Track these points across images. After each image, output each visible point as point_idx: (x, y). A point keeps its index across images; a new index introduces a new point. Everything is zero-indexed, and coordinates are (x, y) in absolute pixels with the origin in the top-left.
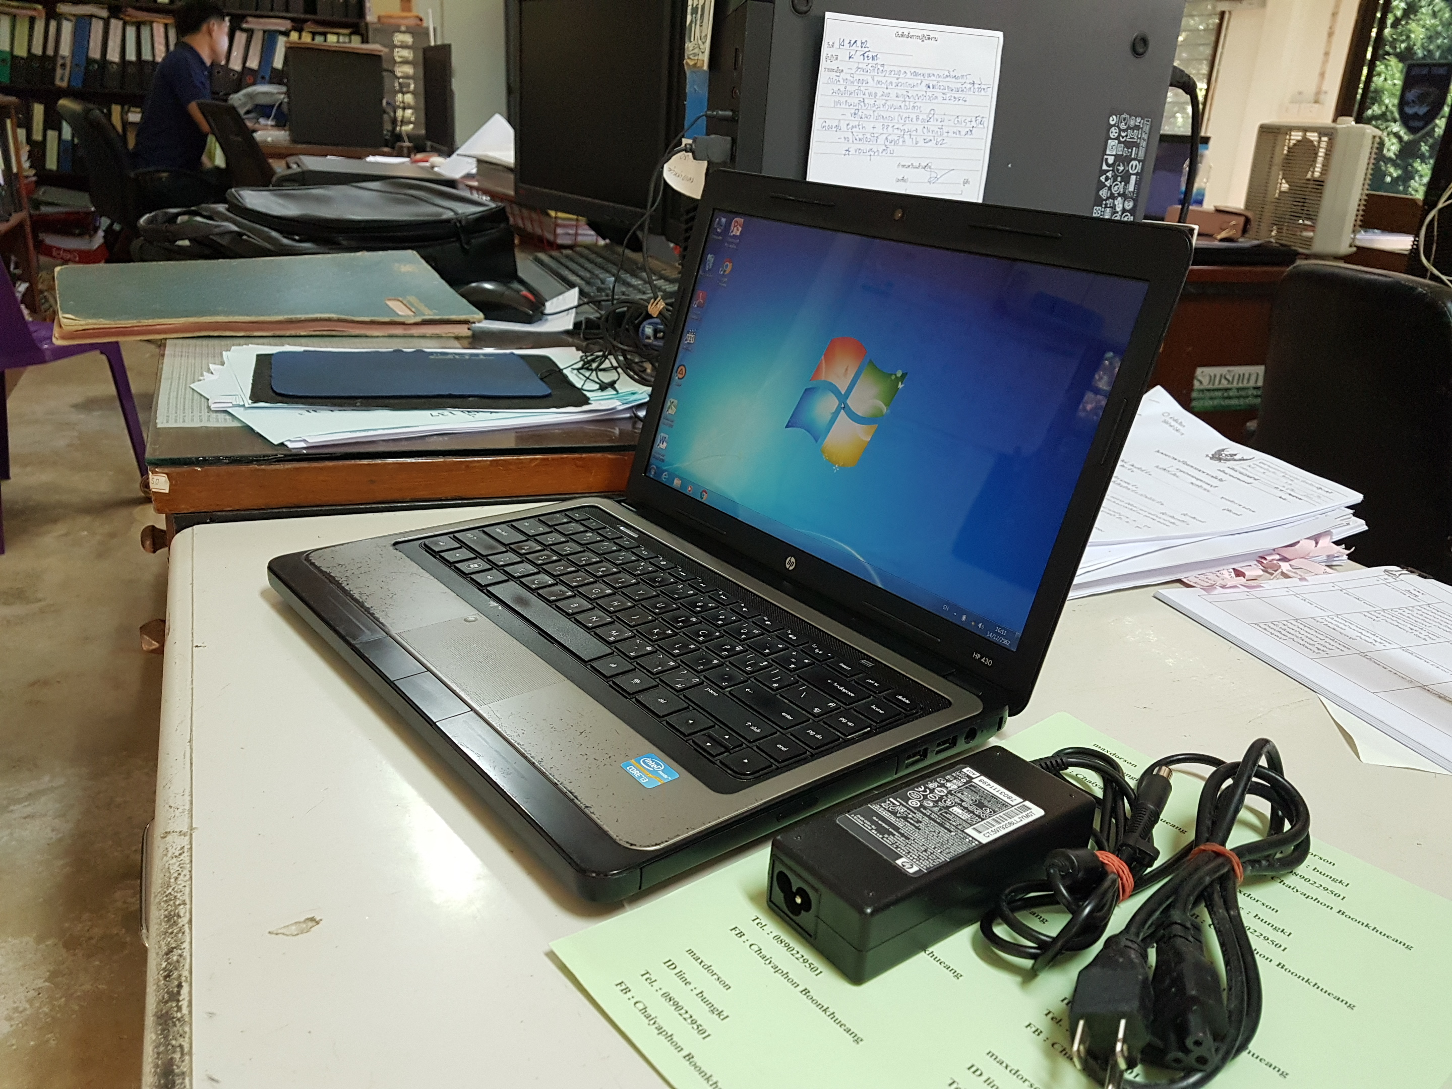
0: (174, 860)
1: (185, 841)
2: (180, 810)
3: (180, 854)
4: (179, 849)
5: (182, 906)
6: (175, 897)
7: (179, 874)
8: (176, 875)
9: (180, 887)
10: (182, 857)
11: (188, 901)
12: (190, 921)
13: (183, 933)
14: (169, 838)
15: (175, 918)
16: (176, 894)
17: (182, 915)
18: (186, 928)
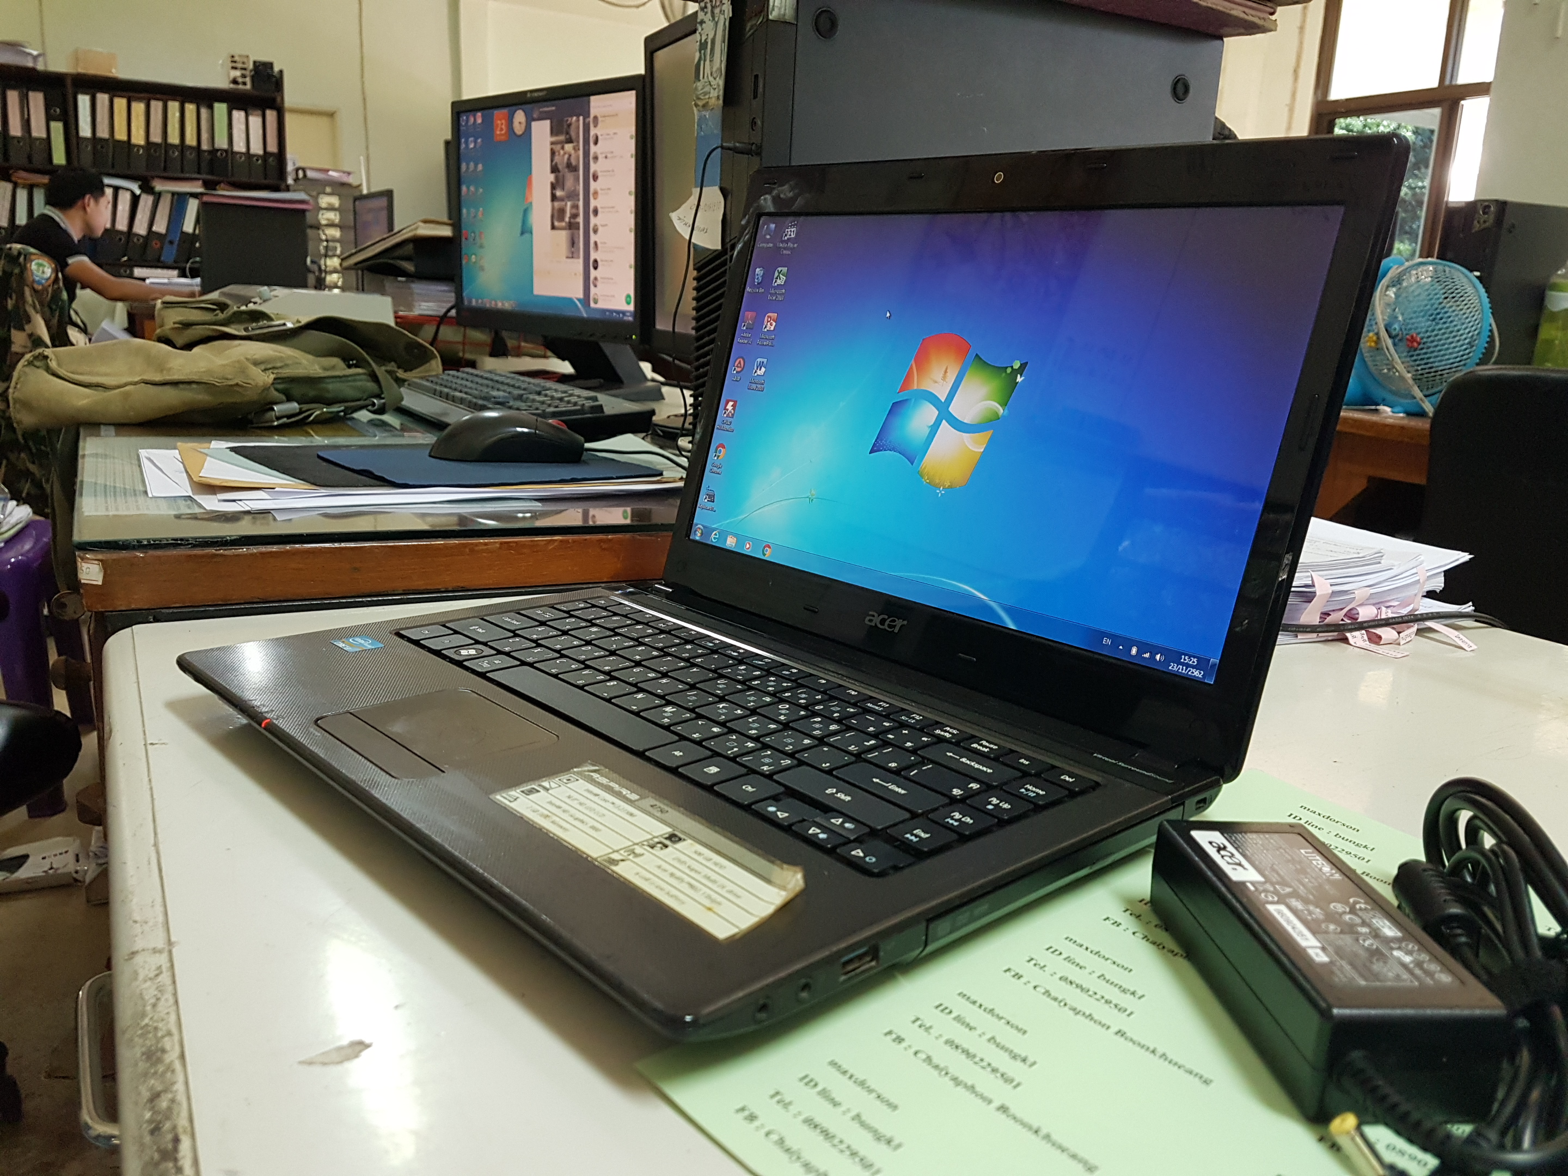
0: (149, 983)
1: (163, 960)
2: (150, 924)
3: (157, 975)
4: (154, 967)
5: (166, 1039)
6: (156, 1029)
7: (158, 999)
8: (153, 1001)
9: (162, 1015)
10: (160, 978)
11: (175, 1030)
12: (182, 1056)
13: (173, 1071)
14: (139, 959)
15: (159, 1054)
16: (155, 1024)
17: (168, 1047)
18: (177, 1066)
